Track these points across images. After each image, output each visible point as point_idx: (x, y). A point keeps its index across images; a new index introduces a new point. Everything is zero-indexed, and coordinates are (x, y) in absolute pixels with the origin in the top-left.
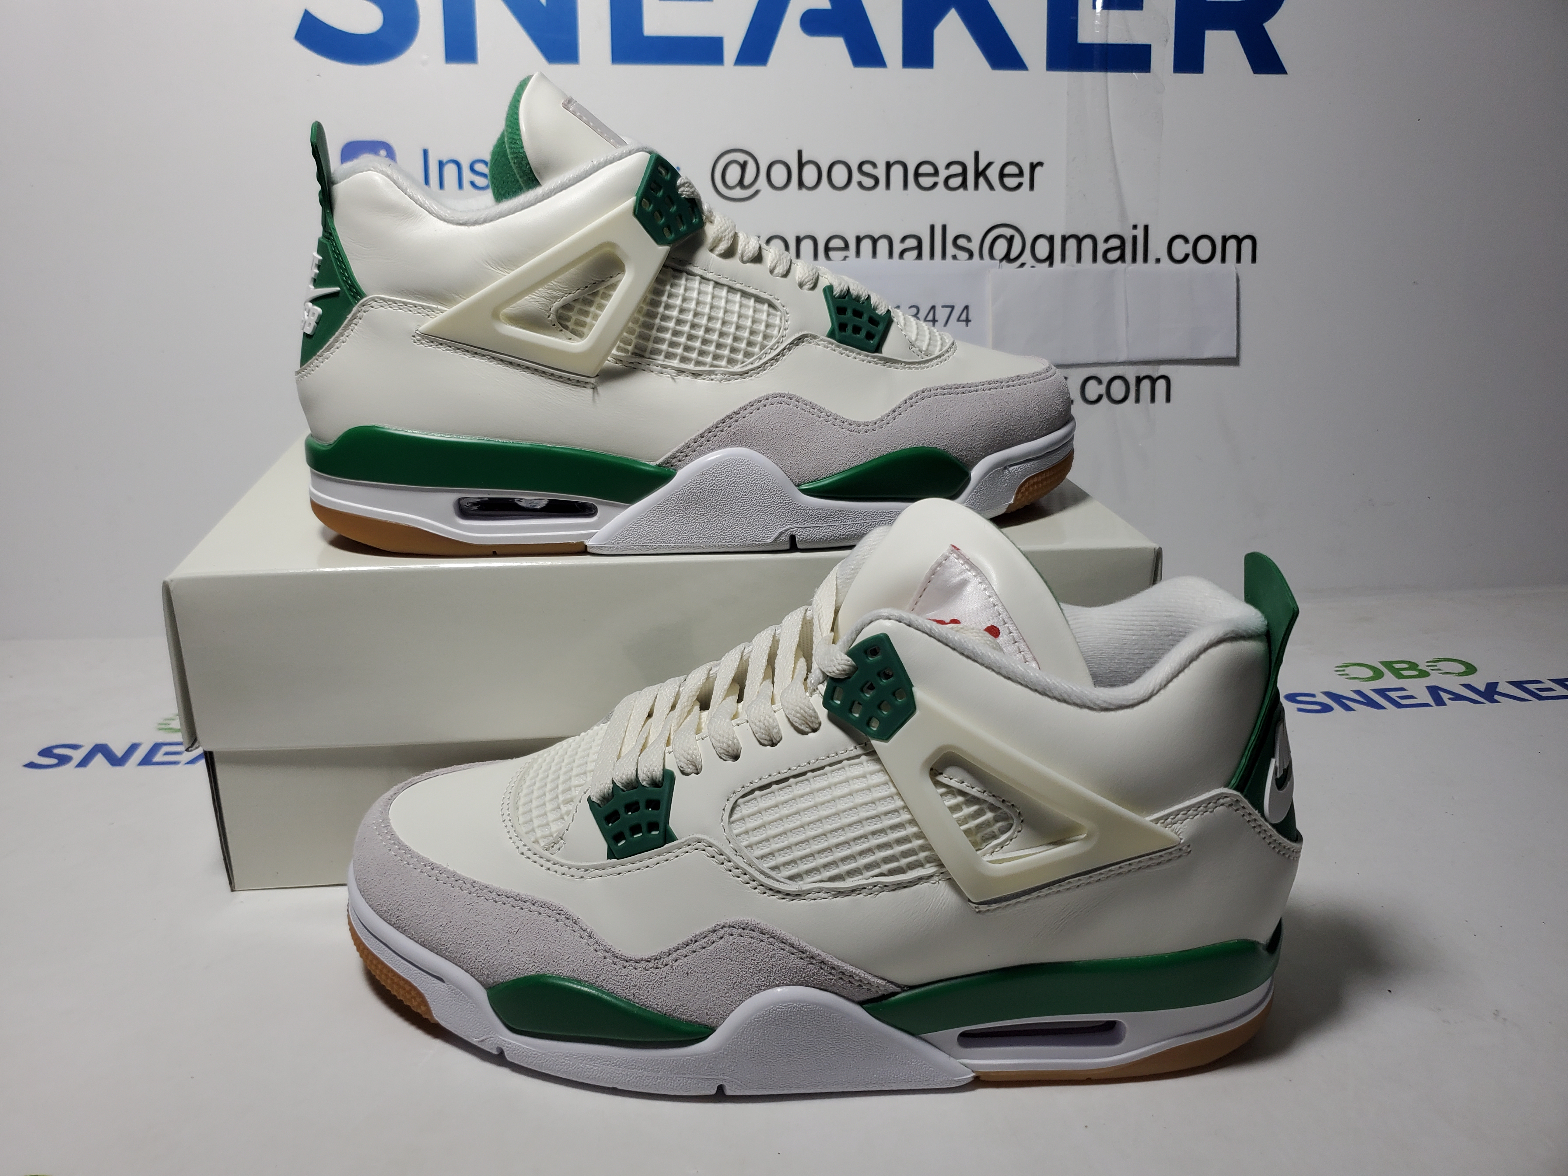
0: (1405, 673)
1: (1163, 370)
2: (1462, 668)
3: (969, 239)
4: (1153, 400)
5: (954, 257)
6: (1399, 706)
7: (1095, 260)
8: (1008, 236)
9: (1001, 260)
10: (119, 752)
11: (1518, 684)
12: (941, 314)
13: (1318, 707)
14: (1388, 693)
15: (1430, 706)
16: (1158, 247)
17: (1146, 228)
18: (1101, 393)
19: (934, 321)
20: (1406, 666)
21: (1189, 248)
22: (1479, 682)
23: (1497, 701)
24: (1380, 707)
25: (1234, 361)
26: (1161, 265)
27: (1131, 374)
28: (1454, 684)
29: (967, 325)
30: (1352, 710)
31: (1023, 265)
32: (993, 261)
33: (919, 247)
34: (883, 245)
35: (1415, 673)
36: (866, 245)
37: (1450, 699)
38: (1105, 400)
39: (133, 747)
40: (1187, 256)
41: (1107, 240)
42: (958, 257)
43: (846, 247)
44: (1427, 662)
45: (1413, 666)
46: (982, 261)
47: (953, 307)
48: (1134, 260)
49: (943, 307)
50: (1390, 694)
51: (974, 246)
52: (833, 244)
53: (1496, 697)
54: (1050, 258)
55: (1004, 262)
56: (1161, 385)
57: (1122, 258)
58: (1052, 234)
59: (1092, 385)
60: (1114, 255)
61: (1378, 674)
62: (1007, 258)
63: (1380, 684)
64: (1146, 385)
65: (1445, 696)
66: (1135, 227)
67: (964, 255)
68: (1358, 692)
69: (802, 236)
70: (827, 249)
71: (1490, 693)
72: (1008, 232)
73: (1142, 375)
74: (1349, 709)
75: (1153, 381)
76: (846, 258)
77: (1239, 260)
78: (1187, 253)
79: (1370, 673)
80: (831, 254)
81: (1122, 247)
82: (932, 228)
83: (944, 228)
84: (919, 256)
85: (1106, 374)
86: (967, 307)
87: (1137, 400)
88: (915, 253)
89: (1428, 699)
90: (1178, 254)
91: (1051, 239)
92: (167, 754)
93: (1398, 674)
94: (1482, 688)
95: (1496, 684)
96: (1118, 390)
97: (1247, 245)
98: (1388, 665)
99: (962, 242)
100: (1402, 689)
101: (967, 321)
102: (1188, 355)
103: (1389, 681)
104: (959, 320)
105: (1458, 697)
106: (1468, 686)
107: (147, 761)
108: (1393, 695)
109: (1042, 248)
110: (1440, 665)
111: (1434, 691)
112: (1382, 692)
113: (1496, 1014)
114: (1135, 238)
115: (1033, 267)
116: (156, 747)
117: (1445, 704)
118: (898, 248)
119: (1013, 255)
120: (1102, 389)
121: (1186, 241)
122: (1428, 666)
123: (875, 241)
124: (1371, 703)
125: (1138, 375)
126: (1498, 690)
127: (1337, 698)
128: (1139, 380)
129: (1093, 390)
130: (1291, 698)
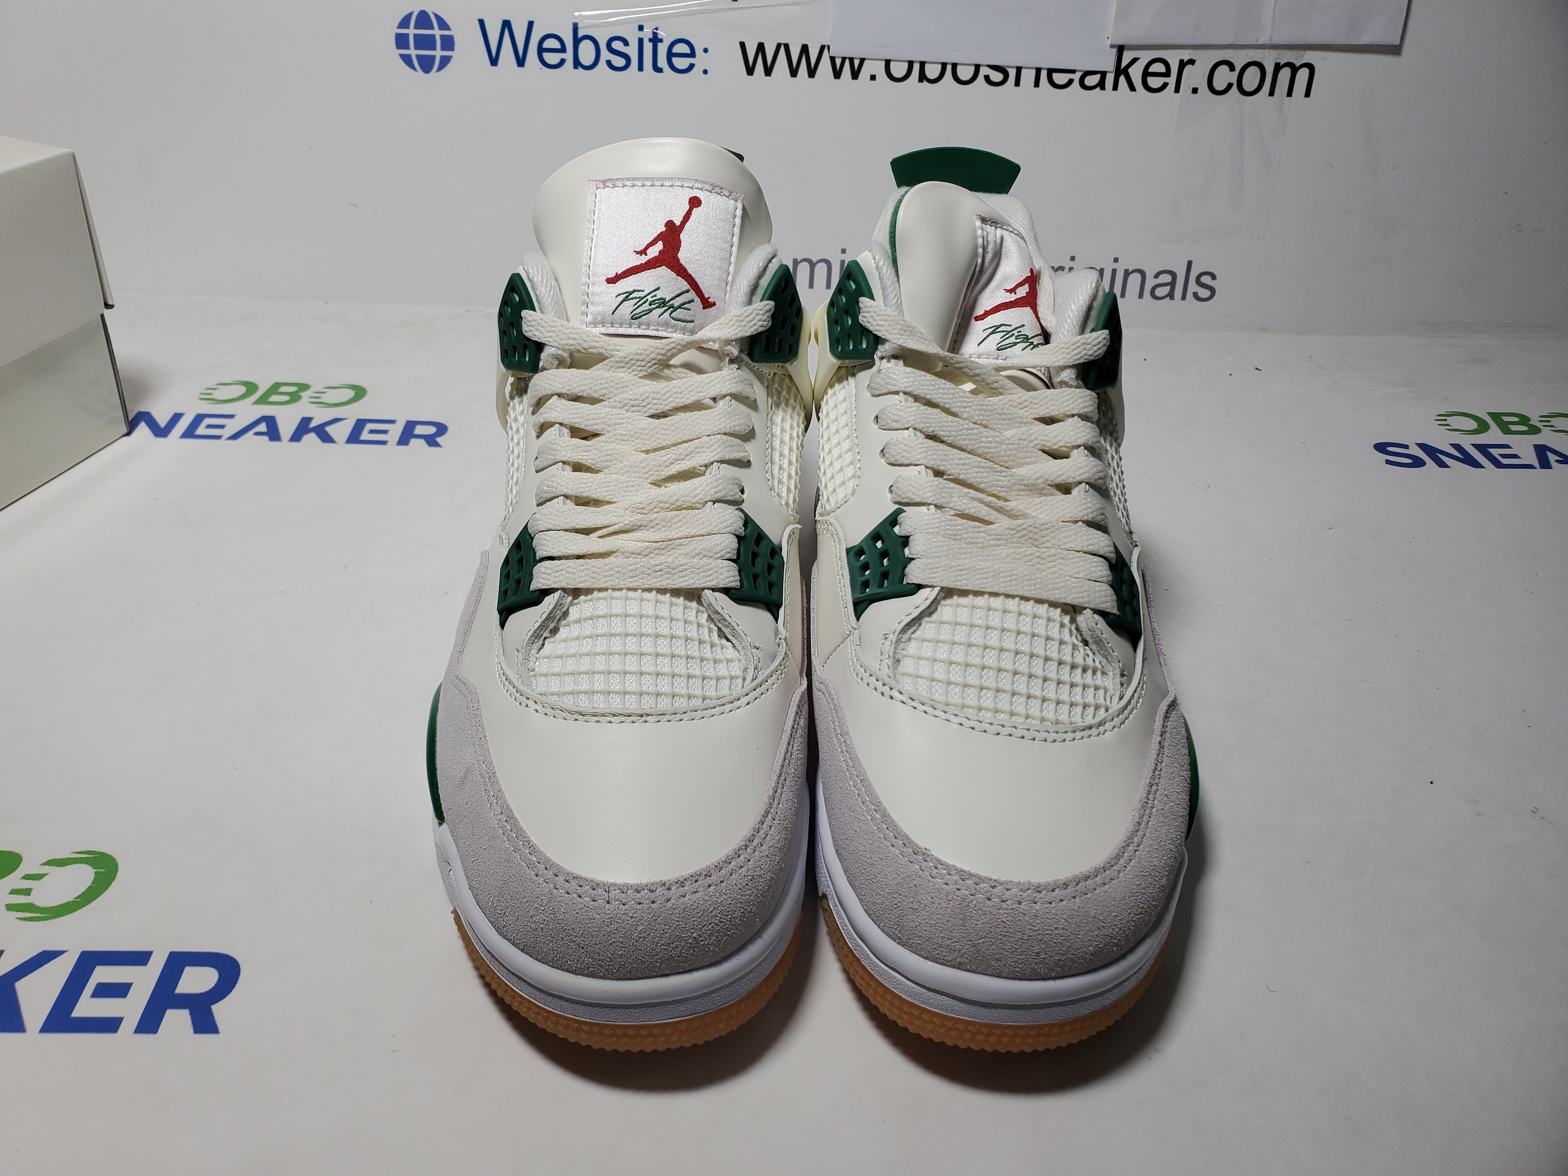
0: (1514, 428)
1: (1309, 57)
4: (1290, 94)
6: (1499, 465)
10: (162, 423)
13: (1409, 461)
14: (1491, 450)
15: (1534, 468)
18: (1231, 82)
20: (1516, 419)
24: (1476, 465)
25: (1395, 50)
27: (1269, 60)
30: (1447, 466)
35: (1525, 428)
37: (1557, 461)
38: (1234, 90)
39: (177, 417)
44: (1541, 417)
45: (1524, 420)
50: (1492, 451)
56: (1303, 74)
59: (1222, 71)
61: (1483, 427)
63: (1481, 439)
64: (1286, 73)
65: (1552, 458)
68: (1457, 446)
73: (1283, 62)
74: (1442, 465)
75: (1295, 69)
79: (1474, 425)
85: (1240, 58)
87: (1272, 93)
89: (1534, 461)
92: (209, 426)
93: (1505, 429)
96: (1251, 79)
98: (1496, 417)
100: (1507, 446)
102: (1341, 40)
103: (1494, 435)
105: (1566, 460)
107: (189, 433)
108: (1495, 452)
110: (1554, 421)
111: (1542, 451)
112: (1482, 449)
116: (199, 419)
117: (1550, 467)
120: (1233, 77)
122: (1540, 421)
124: (1469, 460)
125: (1278, 61)
127: (1432, 452)
128: (1278, 67)
129: (1223, 77)
130: (1381, 447)
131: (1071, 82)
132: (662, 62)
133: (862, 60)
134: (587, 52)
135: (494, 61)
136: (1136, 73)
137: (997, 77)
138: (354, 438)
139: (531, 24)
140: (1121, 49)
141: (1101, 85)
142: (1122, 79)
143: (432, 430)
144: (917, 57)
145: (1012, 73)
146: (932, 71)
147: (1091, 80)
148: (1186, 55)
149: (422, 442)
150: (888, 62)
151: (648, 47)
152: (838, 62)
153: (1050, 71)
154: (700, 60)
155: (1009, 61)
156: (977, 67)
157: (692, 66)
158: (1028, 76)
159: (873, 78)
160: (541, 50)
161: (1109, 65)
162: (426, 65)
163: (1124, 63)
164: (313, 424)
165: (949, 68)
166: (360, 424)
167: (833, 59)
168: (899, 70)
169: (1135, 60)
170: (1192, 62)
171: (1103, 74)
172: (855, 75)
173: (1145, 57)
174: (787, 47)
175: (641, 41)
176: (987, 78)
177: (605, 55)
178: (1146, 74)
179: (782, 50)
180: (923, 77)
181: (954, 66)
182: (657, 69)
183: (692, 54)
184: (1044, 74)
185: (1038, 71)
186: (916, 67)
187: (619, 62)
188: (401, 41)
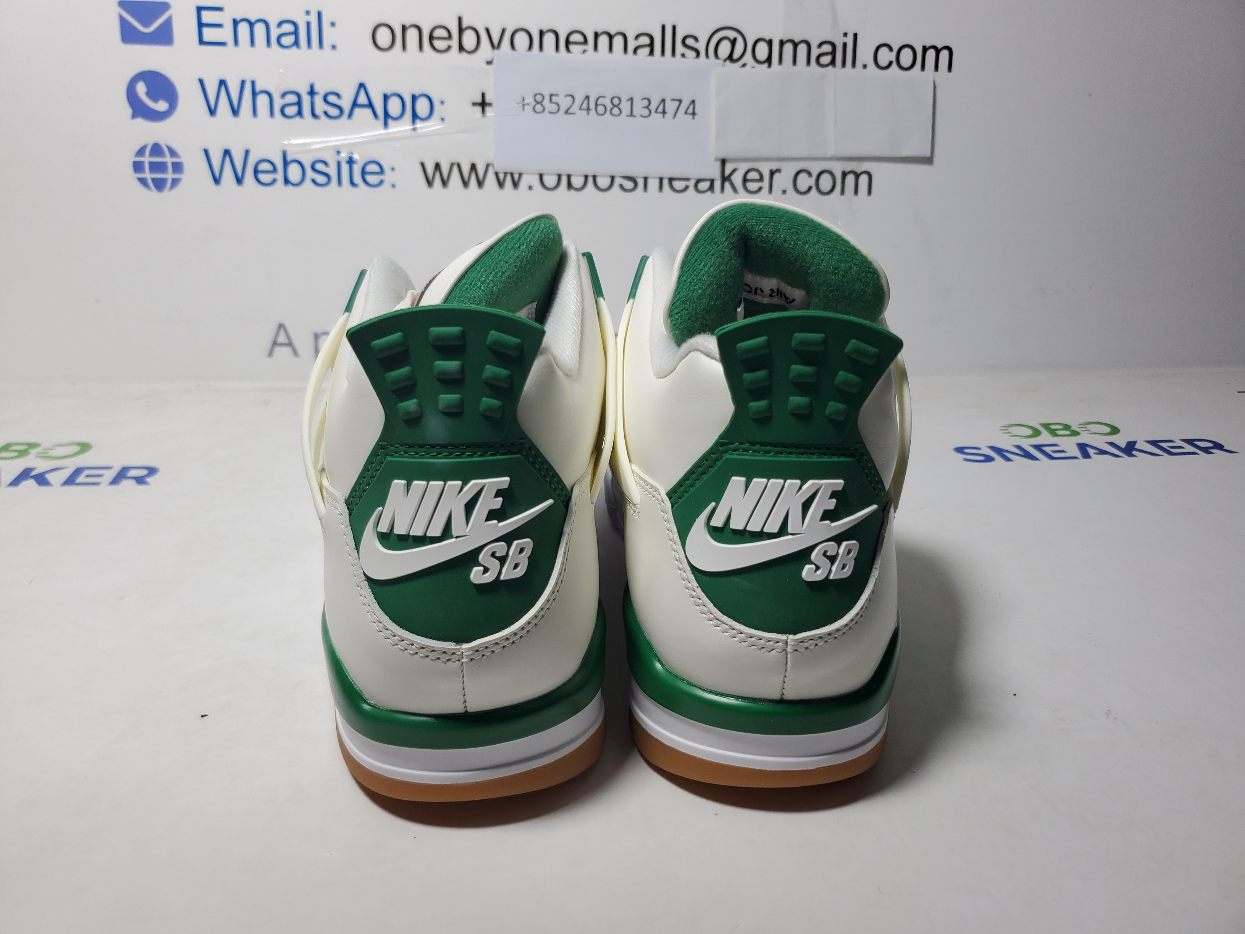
0: (1059, 433)
1: (866, 166)
2: (1108, 430)
3: (696, 39)
4: (856, 192)
5: (683, 55)
6: (1051, 458)
7: (808, 62)
8: (732, 38)
9: (725, 60)
11: (1154, 443)
12: (671, 107)
13: (982, 458)
14: (1044, 448)
15: (1078, 458)
16: (865, 54)
17: (855, 35)
18: (810, 185)
19: (664, 112)
20: (1061, 427)
21: (892, 56)
22: (1121, 440)
23: (1134, 456)
24: (1035, 458)
25: (928, 160)
26: (866, 71)
27: (838, 168)
28: (1101, 442)
29: (693, 118)
30: (1011, 460)
31: (744, 65)
32: (718, 61)
33: (651, 45)
34: (618, 41)
35: (1068, 433)
36: (603, 41)
37: (1095, 453)
38: (814, 191)
40: (891, 63)
41: (820, 45)
42: (686, 55)
43: (586, 41)
44: (1079, 424)
45: (1067, 427)
46: (708, 60)
47: (680, 101)
48: (844, 64)
49: (673, 100)
51: (701, 47)
52: (574, 38)
53: (1134, 453)
54: (769, 60)
55: (728, 62)
56: (864, 179)
57: (833, 62)
58: (770, 38)
59: (803, 177)
60: (826, 60)
61: (1036, 433)
62: (730, 58)
63: (1037, 441)
64: (850, 179)
65: (1091, 451)
66: (845, 35)
67: (691, 54)
68: (1018, 447)
69: (545, 30)
70: (568, 43)
71: (1130, 449)
72: (732, 34)
73: (847, 170)
74: (1008, 459)
75: (857, 176)
76: (585, 51)
77: (936, 68)
78: (891, 60)
79: (1030, 432)
80: (572, 47)
81: (833, 53)
82: (663, 27)
83: (674, 28)
84: (652, 53)
85: (815, 168)
86: (693, 102)
87: (843, 192)
88: (647, 50)
89: (1078, 453)
90: (883, 62)
91: (770, 43)
93: (1053, 433)
94: (1123, 445)
95: (1135, 442)
96: (826, 182)
97: (944, 54)
98: (1046, 426)
99: (690, 42)
100: (1056, 445)
101: (694, 114)
102: (887, 153)
103: (1045, 438)
104: (686, 113)
105: (1102, 452)
106: (1112, 444)
108: (1047, 449)
109: (762, 51)
110: (1089, 427)
111: (1083, 448)
112: (1038, 447)
113: (1108, 713)
114: (845, 45)
115: (753, 67)
117: (1090, 457)
118: (632, 45)
119: (736, 55)
120: (812, 181)
121: (890, 48)
122: (1079, 427)
123: (611, 37)
124: (1028, 455)
125: (843, 170)
126: (1137, 446)
127: (1000, 451)
128: (844, 174)
129: (804, 182)
130: (960, 450)
131: (687, 188)
132: (357, 178)
133: (520, 175)
134: (294, 172)
135: (217, 181)
136: (737, 179)
137: (629, 185)
138: (70, 481)
139: (247, 153)
140: (723, 162)
141: (711, 188)
142: (727, 185)
143: (144, 472)
144: (564, 171)
145: (641, 182)
146: (577, 181)
147: (704, 186)
148: (774, 166)
149: (133, 482)
150: (541, 176)
151: (345, 168)
152: (501, 176)
153: (671, 180)
154: (388, 176)
155: (638, 172)
156: (613, 178)
157: (381, 182)
158: (653, 184)
159: (530, 188)
160: (256, 172)
161: (715, 172)
162: (159, 185)
163: (727, 172)
164: (34, 473)
165: (590, 180)
166: (78, 471)
167: (497, 174)
168: (550, 181)
169: (734, 171)
170: (778, 171)
171: (712, 181)
172: (515, 184)
173: (742, 168)
174: (459, 166)
175: (339, 164)
176: (621, 186)
177: (310, 174)
178: (745, 180)
179: (455, 169)
180: (570, 186)
181: (595, 177)
182: (352, 183)
183: (382, 171)
184: (666, 183)
185: (661, 180)
186: (564, 180)
187: (321, 179)
188: (138, 167)
